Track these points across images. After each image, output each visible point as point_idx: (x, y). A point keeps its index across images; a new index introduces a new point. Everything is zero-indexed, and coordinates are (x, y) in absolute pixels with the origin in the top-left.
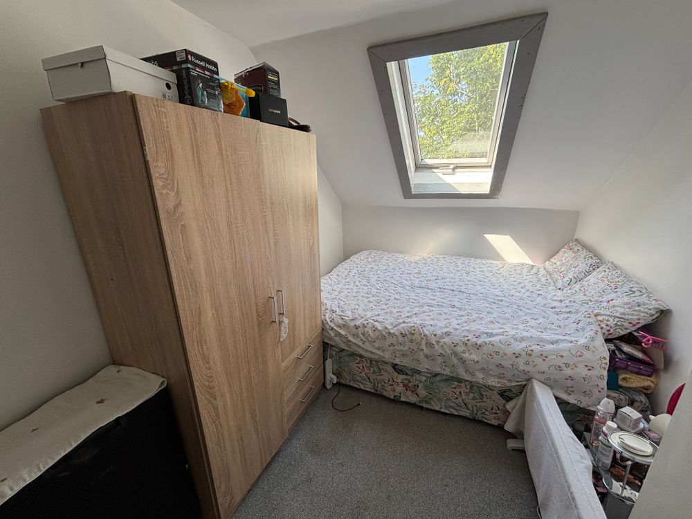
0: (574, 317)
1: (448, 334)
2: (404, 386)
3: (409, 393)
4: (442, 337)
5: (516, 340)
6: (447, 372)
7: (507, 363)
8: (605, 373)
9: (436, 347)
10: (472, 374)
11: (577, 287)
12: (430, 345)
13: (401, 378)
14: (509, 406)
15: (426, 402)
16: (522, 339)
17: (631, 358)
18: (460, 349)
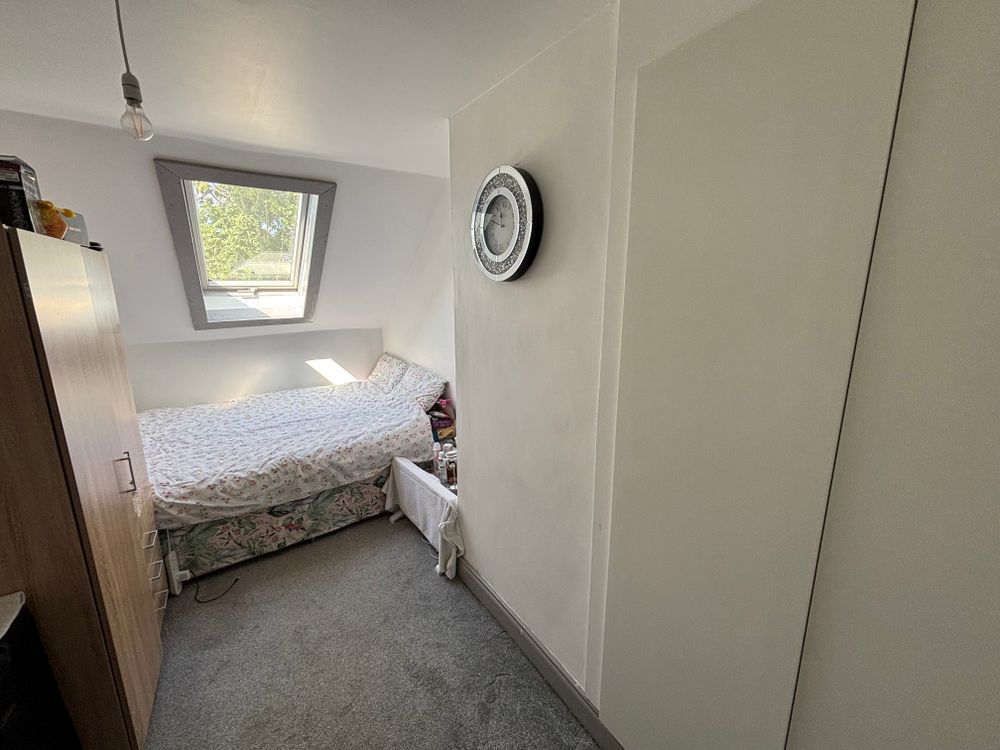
0: (404, 405)
1: (320, 451)
2: (286, 527)
3: (294, 532)
4: (316, 456)
5: (375, 433)
6: (329, 486)
7: (374, 454)
8: (431, 432)
9: (313, 466)
10: (351, 476)
11: (399, 386)
12: (306, 468)
13: (281, 520)
14: (383, 490)
15: (314, 531)
16: (379, 431)
17: (440, 419)
18: (335, 459)
